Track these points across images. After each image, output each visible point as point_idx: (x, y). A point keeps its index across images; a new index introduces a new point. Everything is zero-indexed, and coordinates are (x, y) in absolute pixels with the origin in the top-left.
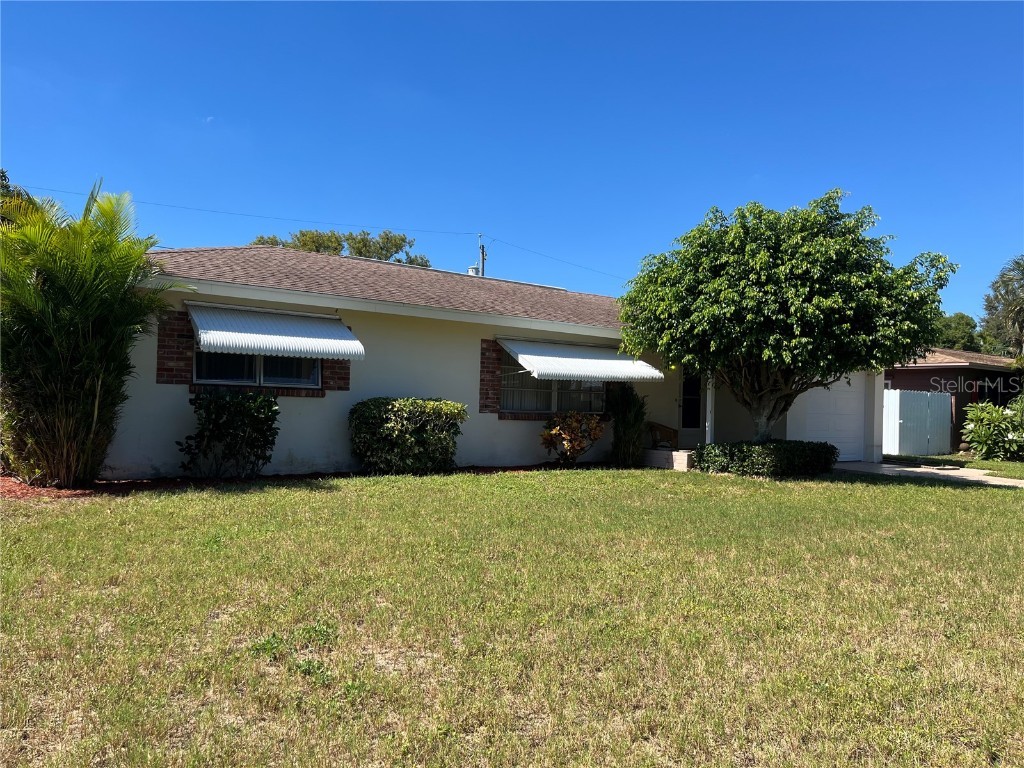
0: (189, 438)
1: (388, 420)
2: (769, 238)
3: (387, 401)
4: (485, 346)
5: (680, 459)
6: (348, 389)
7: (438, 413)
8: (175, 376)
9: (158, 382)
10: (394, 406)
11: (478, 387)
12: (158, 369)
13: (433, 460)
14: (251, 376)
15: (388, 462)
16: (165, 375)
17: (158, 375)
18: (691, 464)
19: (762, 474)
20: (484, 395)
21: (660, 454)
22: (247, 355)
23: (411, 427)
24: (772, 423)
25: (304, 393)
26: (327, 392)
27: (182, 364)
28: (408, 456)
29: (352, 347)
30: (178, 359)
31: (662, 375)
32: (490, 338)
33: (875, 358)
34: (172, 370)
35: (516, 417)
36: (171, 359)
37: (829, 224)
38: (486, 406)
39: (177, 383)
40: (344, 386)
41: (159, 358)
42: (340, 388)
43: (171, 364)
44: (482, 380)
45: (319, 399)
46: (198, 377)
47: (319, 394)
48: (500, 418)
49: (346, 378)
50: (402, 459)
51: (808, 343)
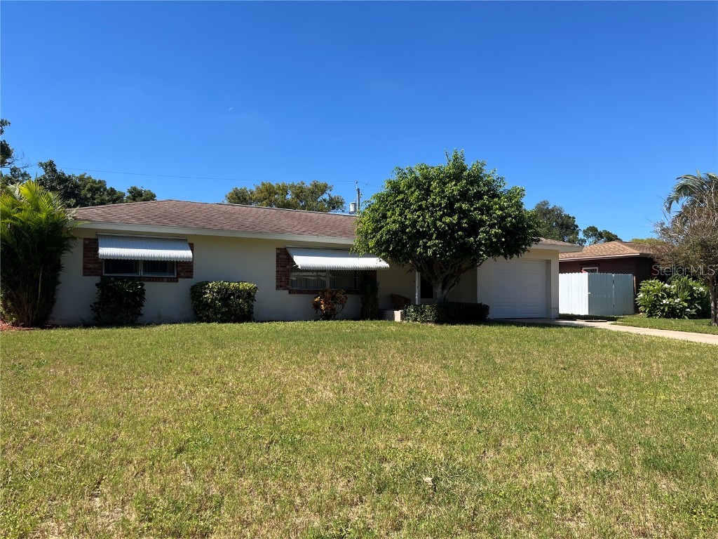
0: (95, 303)
1: (205, 293)
2: (425, 184)
3: (207, 283)
4: (278, 251)
5: (398, 315)
6: (192, 277)
7: (237, 289)
8: (93, 272)
9: (84, 275)
10: (209, 286)
11: (275, 275)
12: (84, 269)
13: (235, 315)
14: (136, 272)
15: (207, 316)
16: (87, 271)
17: (84, 272)
18: (402, 318)
19: (429, 322)
20: (279, 279)
21: (388, 312)
22: (134, 260)
23: (219, 297)
24: (445, 292)
25: (166, 280)
26: (180, 279)
27: (96, 265)
28: (219, 313)
29: (186, 254)
30: (94, 263)
31: (387, 265)
32: (282, 247)
33: (482, 251)
34: (91, 269)
35: (299, 292)
36: (91, 263)
37: (458, 173)
38: (281, 286)
39: (94, 275)
40: (191, 277)
41: (84, 263)
42: (187, 277)
43: (91, 266)
44: (277, 271)
45: (175, 283)
46: (105, 273)
47: (175, 280)
48: (290, 293)
49: (191, 271)
50: (215, 314)
51: (440, 243)
